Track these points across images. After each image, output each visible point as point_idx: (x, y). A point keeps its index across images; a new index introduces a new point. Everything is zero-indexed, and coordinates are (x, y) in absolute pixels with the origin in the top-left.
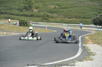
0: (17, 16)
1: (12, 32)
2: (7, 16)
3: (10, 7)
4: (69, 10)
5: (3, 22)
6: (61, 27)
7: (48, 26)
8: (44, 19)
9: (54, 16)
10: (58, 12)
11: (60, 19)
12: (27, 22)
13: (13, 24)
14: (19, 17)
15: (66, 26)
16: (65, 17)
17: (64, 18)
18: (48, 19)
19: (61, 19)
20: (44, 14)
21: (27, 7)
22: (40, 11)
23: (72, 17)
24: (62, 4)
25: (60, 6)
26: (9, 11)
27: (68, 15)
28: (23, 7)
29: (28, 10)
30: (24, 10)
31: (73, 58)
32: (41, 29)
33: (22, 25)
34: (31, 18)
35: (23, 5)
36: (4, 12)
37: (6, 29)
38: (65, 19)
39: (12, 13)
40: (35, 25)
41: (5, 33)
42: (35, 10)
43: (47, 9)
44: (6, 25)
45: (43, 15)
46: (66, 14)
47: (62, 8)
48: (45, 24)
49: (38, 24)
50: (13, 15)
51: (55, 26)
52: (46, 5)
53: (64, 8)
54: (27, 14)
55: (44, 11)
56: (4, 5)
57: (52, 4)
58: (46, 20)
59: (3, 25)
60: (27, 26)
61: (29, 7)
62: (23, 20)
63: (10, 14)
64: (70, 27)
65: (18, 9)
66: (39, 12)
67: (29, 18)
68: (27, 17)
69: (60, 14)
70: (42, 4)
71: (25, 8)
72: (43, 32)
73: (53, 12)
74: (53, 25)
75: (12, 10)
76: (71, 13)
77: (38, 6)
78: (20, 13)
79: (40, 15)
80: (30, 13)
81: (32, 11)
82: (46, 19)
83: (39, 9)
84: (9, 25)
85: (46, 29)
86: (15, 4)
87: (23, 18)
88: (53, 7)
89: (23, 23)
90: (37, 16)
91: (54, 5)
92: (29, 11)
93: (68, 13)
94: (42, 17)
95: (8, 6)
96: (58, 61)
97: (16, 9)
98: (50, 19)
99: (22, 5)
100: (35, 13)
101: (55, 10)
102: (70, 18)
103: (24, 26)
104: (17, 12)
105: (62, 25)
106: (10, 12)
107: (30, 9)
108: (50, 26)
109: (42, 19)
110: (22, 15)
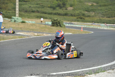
0: (49, 15)
1: (44, 33)
2: (38, 15)
3: (42, 5)
4: (109, 8)
5: (35, 22)
6: (99, 28)
7: (83, 26)
8: (79, 19)
9: (91, 15)
10: (96, 10)
11: (97, 18)
12: (60, 21)
13: (45, 24)
14: (52, 16)
15: (104, 26)
16: (104, 15)
17: (102, 17)
18: (84, 19)
19: (99, 18)
20: (80, 13)
21: (61, 4)
22: (76, 10)
23: (111, 16)
24: (100, 1)
25: (98, 3)
26: (40, 9)
27: (107, 14)
28: (56, 5)
29: (61, 8)
30: (57, 8)
31: (112, 64)
32: (75, 29)
33: (55, 25)
34: (65, 17)
35: (57, 2)
36: (36, 10)
37: (37, 30)
38: (104, 18)
39: (44, 11)
40: (70, 25)
41: (36, 34)
42: (70, 8)
43: (83, 7)
44: (38, 25)
45: (78, 13)
46: (105, 12)
47: (100, 5)
48: (81, 24)
49: (72, 24)
50: (46, 13)
51: (92, 27)
52: (82, 2)
53: (102, 6)
54: (60, 13)
55: (80, 9)
56: (36, 3)
57: (89, 1)
58: (82, 20)
59: (34, 25)
60: (60, 26)
61: (63, 4)
62: (56, 19)
63: (42, 13)
64: (110, 27)
65: (51, 7)
66: (74, 10)
67: (62, 17)
68: (60, 16)
69: (98, 12)
70: (77, 1)
71: (59, 6)
72: (78, 33)
73: (89, 11)
74: (89, 26)
75: (44, 8)
76: (111, 11)
77: (72, 3)
78: (52, 11)
79: (75, 14)
80: (64, 12)
81: (66, 9)
82: (81, 18)
83: (73, 7)
84: (40, 25)
85: (82, 30)
86: (47, 2)
87: (56, 18)
88: (90, 4)
89: (56, 23)
90: (72, 15)
91: (91, 3)
92: (63, 9)
93: (107, 12)
94: (77, 16)
95: (39, 4)
96: (95, 67)
97: (49, 7)
98: (87, 19)
99: (55, 3)
100: (69, 12)
101: (92, 8)
102: (109, 17)
103: (57, 26)
104: (50, 10)
105: (100, 25)
106: (42, 11)
107: (64, 7)
108: (86, 26)
109: (77, 18)
110: (55, 14)
